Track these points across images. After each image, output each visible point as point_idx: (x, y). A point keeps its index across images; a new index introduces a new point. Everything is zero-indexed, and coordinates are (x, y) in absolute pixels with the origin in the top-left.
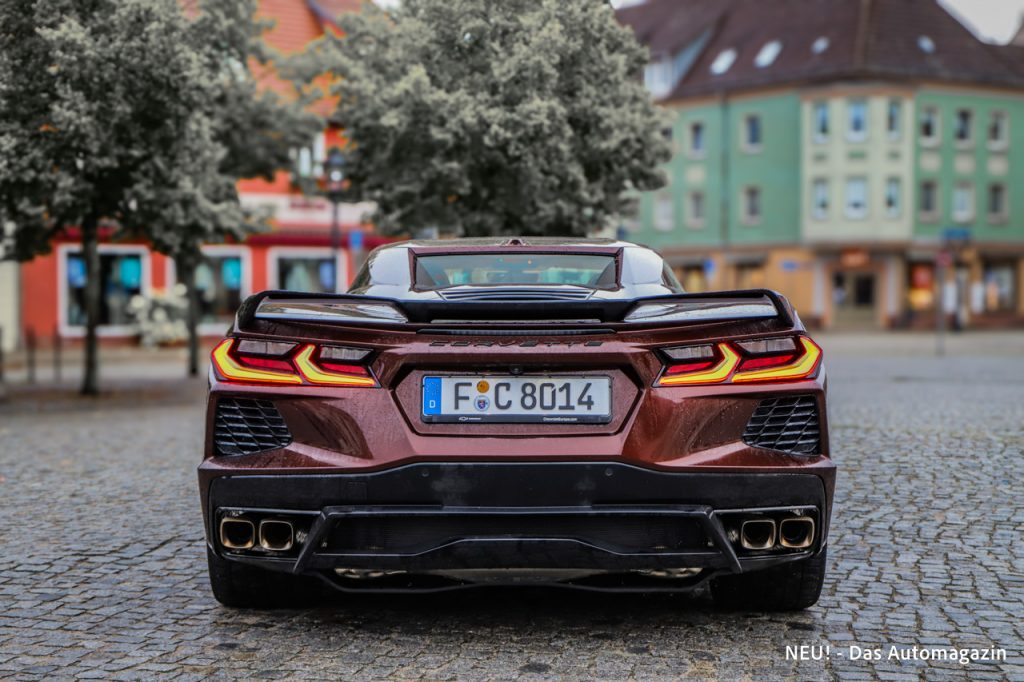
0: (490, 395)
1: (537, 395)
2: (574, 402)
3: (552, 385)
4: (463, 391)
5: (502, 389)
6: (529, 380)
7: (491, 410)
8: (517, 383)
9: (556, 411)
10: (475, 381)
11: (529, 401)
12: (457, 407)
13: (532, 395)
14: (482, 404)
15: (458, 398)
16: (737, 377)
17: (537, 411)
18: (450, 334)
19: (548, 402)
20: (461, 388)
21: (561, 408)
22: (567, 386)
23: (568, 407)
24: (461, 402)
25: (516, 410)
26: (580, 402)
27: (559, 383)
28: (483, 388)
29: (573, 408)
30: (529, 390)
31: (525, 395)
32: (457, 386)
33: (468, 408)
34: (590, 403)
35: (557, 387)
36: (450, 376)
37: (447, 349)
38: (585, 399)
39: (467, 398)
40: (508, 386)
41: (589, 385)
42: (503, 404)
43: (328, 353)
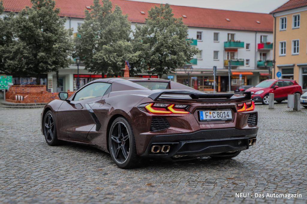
0: (212, 115)
1: (220, 114)
3: (222, 112)
4: (207, 114)
5: (214, 113)
6: (218, 111)
7: (212, 118)
8: (216, 112)
10: (209, 112)
11: (218, 116)
12: (206, 118)
13: (219, 115)
14: (210, 117)
16: (246, 110)
17: (220, 118)
18: (202, 101)
19: (222, 116)
21: (224, 117)
23: (225, 117)
24: (207, 116)
25: (216, 118)
26: (227, 116)
27: (223, 112)
28: (210, 113)
29: (226, 117)
31: (218, 115)
32: (206, 113)
33: (208, 118)
34: (229, 116)
35: (223, 113)
36: (204, 111)
37: (205, 105)
38: (228, 115)
40: (214, 112)
41: (228, 112)
42: (214, 117)
43: (177, 106)
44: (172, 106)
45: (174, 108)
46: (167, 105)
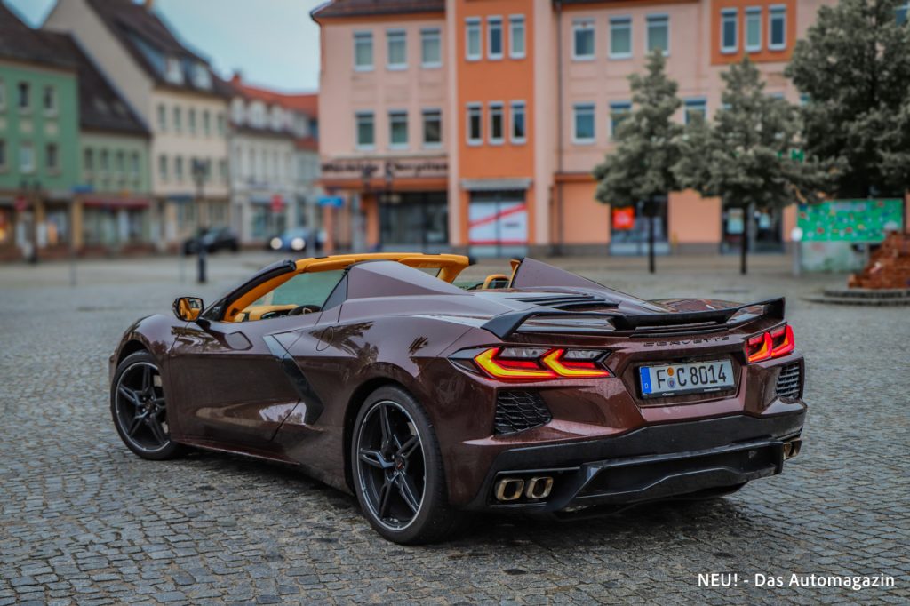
0: (675, 377)
1: (698, 374)
2: (717, 378)
3: (704, 367)
4: (662, 375)
5: (681, 372)
6: (693, 365)
7: (678, 387)
8: (687, 367)
9: (709, 385)
10: (666, 368)
11: (695, 379)
12: (659, 387)
13: (695, 375)
14: (672, 383)
15: (659, 380)
16: (773, 354)
17: (700, 385)
18: (647, 337)
19: (704, 380)
20: (660, 373)
21: (711, 382)
22: (712, 368)
24: (661, 383)
25: (689, 386)
26: (720, 378)
27: (707, 365)
28: (670, 372)
29: (716, 382)
30: (694, 371)
31: (693, 375)
32: (658, 372)
33: (665, 387)
34: (724, 378)
35: (707, 368)
36: (653, 365)
37: (655, 347)
38: (721, 375)
39: (664, 380)
40: (683, 369)
41: (722, 366)
42: (683, 382)
43: (571, 355)
44: (556, 354)
45: (561, 360)
46: (539, 352)
